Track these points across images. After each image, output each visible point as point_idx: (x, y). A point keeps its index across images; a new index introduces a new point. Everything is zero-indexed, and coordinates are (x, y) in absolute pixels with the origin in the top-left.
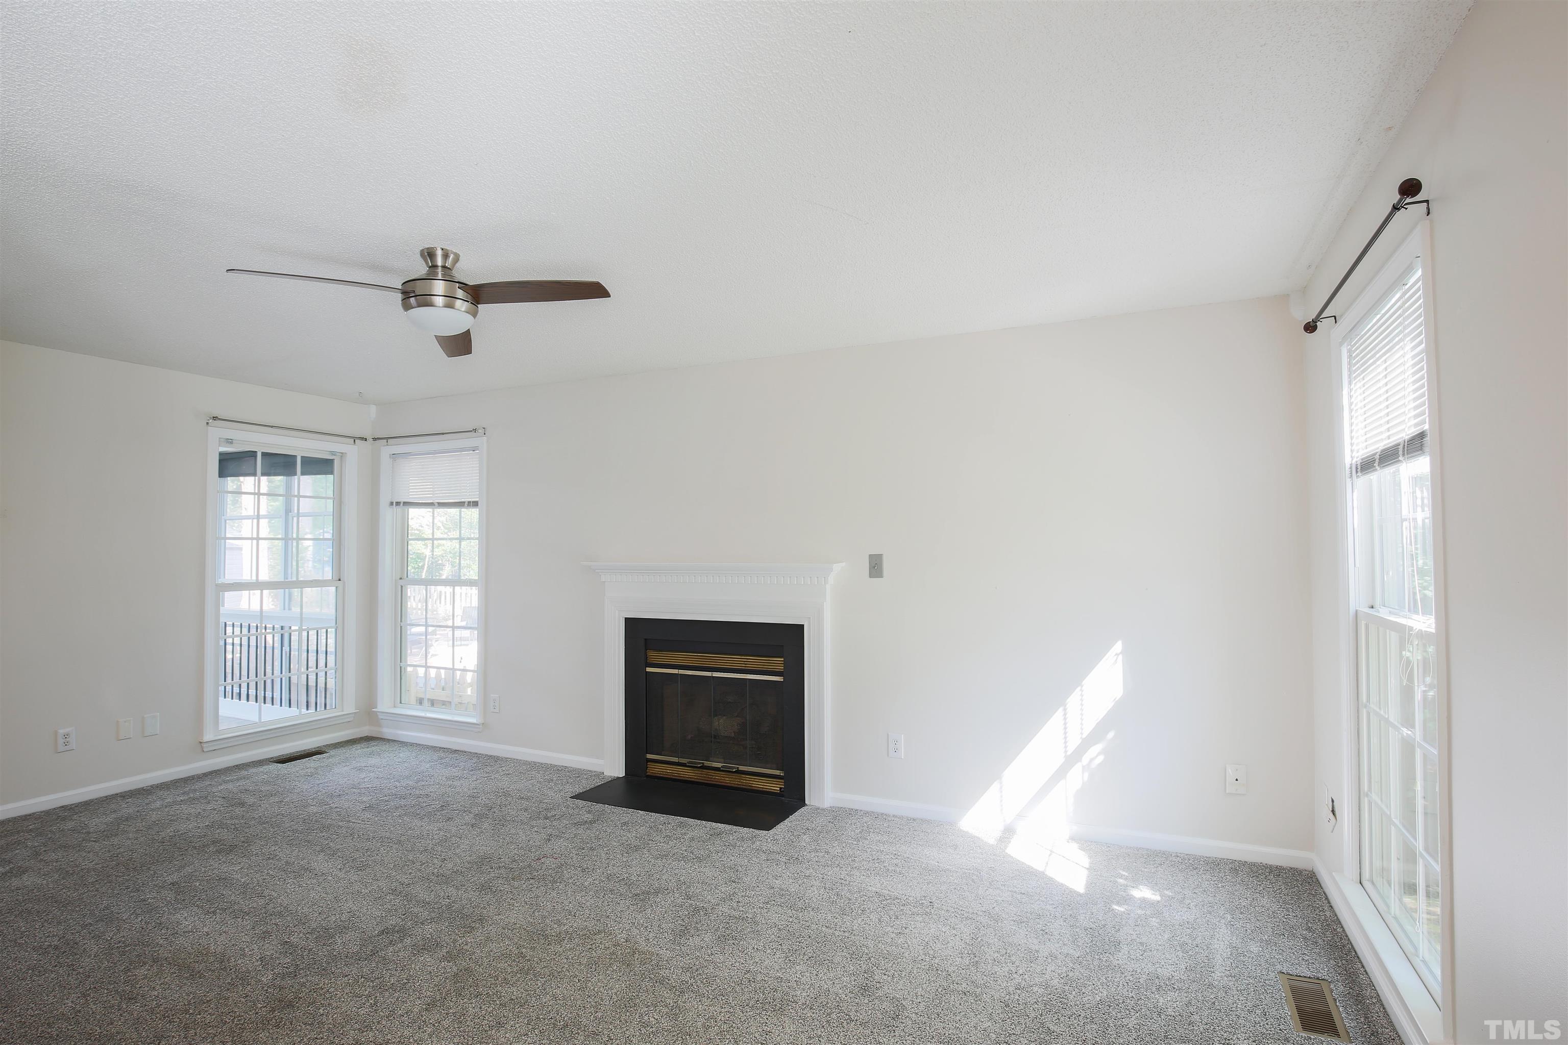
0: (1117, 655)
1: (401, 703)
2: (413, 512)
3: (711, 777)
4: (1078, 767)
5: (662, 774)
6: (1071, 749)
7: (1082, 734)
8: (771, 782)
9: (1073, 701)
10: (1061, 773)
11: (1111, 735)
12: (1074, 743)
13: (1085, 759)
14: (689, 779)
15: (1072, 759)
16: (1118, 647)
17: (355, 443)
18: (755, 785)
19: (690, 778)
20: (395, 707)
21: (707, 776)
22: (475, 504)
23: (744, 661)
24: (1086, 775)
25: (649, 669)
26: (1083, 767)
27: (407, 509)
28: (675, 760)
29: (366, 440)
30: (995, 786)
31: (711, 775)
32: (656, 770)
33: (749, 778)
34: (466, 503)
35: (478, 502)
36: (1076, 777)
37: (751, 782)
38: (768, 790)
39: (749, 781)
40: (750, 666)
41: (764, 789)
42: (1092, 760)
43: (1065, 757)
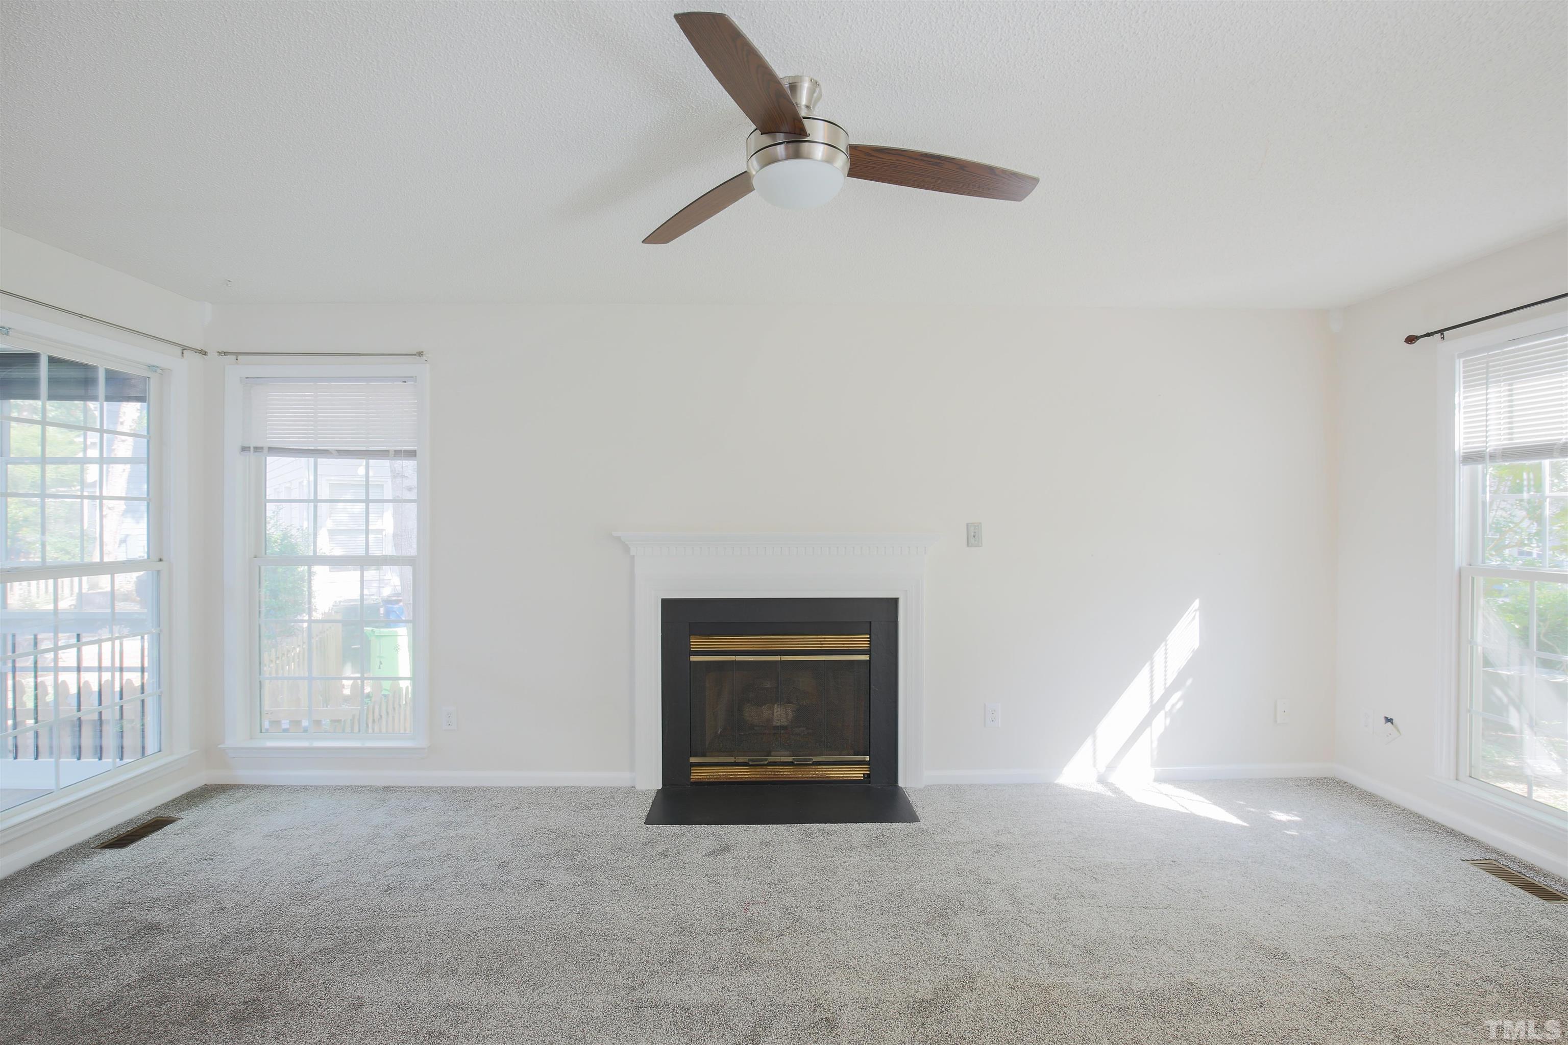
0: (1195, 610)
1: (261, 732)
2: (273, 462)
3: (778, 773)
4: (1162, 714)
5: (711, 778)
6: (1156, 698)
7: (1165, 684)
8: (854, 769)
9: (1158, 656)
10: (1146, 722)
11: (1189, 682)
12: (1159, 692)
13: (1168, 706)
14: (749, 780)
15: (1156, 708)
16: (1196, 604)
17: (183, 356)
18: (834, 775)
19: (750, 778)
20: (251, 738)
21: (773, 773)
22: (412, 454)
23: (821, 641)
24: (1168, 720)
25: (693, 658)
26: (1166, 713)
27: (264, 458)
28: (731, 760)
29: (205, 353)
30: (1089, 742)
31: (777, 772)
32: (698, 775)
33: (826, 768)
34: (392, 453)
35: (415, 451)
36: (1160, 723)
37: (828, 773)
38: (849, 778)
39: (826, 771)
40: (827, 646)
41: (844, 778)
42: (1173, 706)
43: (1150, 707)
